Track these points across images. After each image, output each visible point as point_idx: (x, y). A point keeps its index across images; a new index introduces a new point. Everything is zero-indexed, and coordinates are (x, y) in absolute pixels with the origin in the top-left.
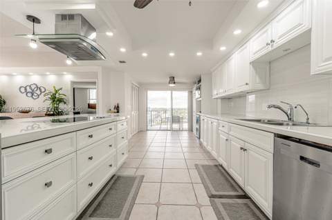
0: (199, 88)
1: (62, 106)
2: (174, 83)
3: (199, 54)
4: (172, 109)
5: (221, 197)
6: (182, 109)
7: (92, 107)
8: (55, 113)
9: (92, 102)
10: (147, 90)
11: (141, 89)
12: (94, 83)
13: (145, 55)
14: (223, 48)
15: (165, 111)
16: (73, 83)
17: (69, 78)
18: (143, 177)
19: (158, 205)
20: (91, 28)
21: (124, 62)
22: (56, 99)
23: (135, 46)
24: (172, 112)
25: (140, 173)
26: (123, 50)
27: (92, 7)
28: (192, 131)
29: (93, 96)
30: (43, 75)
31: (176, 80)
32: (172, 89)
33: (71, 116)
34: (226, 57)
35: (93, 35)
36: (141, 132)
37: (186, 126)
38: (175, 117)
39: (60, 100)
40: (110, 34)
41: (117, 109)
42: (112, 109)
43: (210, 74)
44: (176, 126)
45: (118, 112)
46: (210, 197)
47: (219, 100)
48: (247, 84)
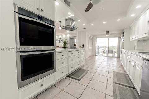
0: (123, 36)
1: (67, 45)
2: (109, 34)
3: (119, 20)
4: (108, 47)
5: (119, 84)
6: (114, 47)
7: (75, 45)
8: (65, 47)
9: (75, 43)
10: (96, 38)
11: (93, 38)
12: (76, 37)
13: (92, 25)
14: (133, 15)
15: (105, 47)
16: (70, 37)
17: (68, 36)
18: (89, 70)
19: (91, 79)
20: (73, 21)
21: (85, 28)
22: (65, 43)
23: (89, 22)
24: (108, 48)
25: (88, 69)
26: (84, 25)
27: (73, 15)
28: (119, 58)
29: (76, 42)
30: (62, 35)
31: (110, 33)
32: (109, 37)
33: (69, 48)
34: (137, 19)
35: (74, 23)
36: (93, 56)
37: (116, 55)
38: (110, 50)
39: (66, 43)
40: (79, 21)
41: (83, 46)
42: (81, 46)
43: (129, 28)
44: (111, 55)
45: (83, 47)
46: (114, 83)
47: (136, 42)
48: (145, 33)
